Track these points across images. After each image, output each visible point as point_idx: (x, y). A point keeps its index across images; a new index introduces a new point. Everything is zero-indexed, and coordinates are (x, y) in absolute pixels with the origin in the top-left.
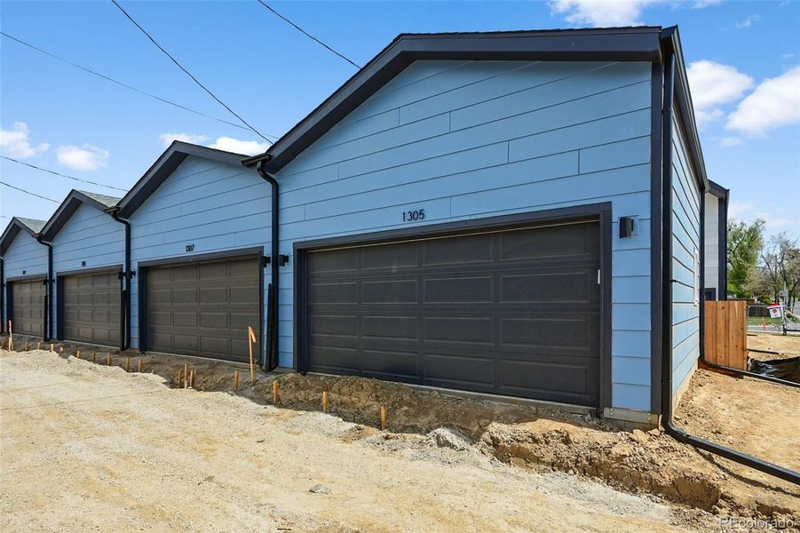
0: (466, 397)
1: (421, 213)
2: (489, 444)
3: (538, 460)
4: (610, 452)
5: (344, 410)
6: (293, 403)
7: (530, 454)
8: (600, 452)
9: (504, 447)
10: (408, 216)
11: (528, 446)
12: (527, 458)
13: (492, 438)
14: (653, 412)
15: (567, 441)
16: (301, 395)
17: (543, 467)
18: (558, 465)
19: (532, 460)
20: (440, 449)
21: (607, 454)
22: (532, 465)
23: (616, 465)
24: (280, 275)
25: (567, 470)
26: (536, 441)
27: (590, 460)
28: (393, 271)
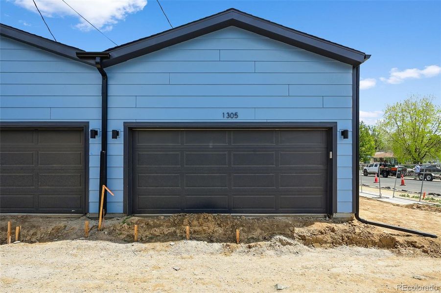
0: (262, 217)
1: (236, 114)
2: (300, 239)
3: (326, 242)
4: (355, 232)
5: (197, 236)
6: (151, 238)
7: (322, 240)
8: (350, 233)
9: (309, 239)
10: (226, 115)
11: (320, 237)
12: (321, 242)
13: (299, 236)
14: (353, 212)
15: (333, 230)
16: (157, 231)
17: (328, 245)
18: (335, 243)
19: (323, 243)
20: (285, 247)
21: (354, 233)
22: (323, 245)
23: (358, 237)
24: (108, 145)
25: (340, 244)
26: (322, 233)
27: (348, 237)
28: (211, 147)
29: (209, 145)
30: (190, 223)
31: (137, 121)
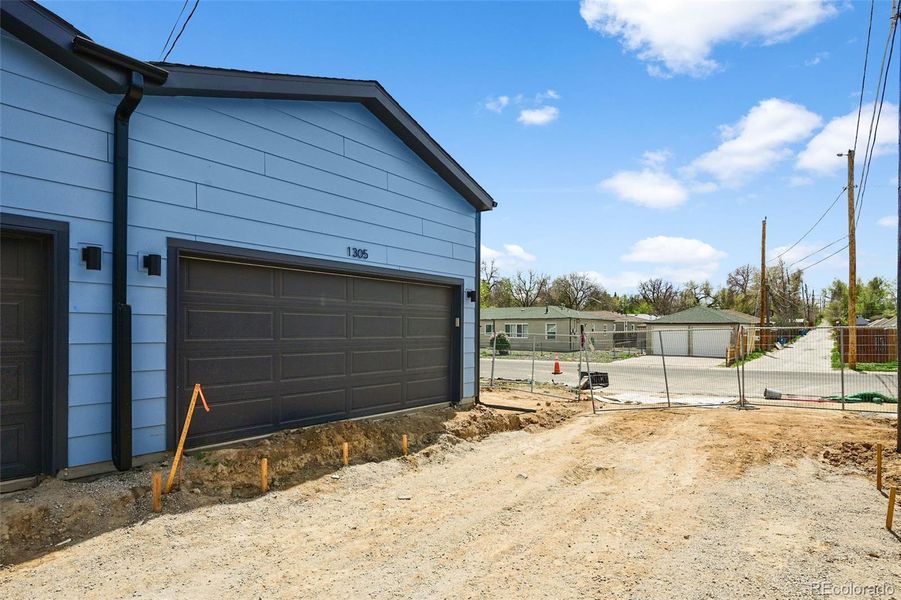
1: (364, 252)
10: (352, 252)
14: (475, 396)
28: (323, 304)
29: (320, 301)
30: (331, 441)
31: (198, 239)
